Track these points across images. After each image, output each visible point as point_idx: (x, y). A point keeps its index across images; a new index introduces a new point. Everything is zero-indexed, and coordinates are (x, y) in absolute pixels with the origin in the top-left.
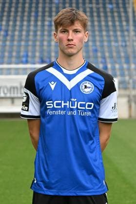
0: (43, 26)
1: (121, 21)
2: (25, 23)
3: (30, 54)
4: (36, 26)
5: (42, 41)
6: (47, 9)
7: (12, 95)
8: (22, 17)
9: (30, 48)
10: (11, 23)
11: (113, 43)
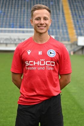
0: (21, 11)
3: (15, 24)
5: (20, 18)
6: (23, 3)
8: (12, 6)
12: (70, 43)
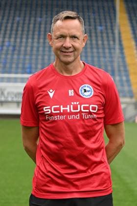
0: (44, 43)
1: (108, 41)
2: (30, 40)
4: (38, 43)
8: (28, 35)
10: (18, 40)
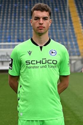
0: (19, 21)
1: (62, 18)
2: (9, 19)
3: (12, 37)
4: (15, 21)
5: (19, 29)
6: (21, 11)
7: (2, 60)
8: (7, 16)
9: (12, 33)
11: (58, 30)
12: (80, 57)
